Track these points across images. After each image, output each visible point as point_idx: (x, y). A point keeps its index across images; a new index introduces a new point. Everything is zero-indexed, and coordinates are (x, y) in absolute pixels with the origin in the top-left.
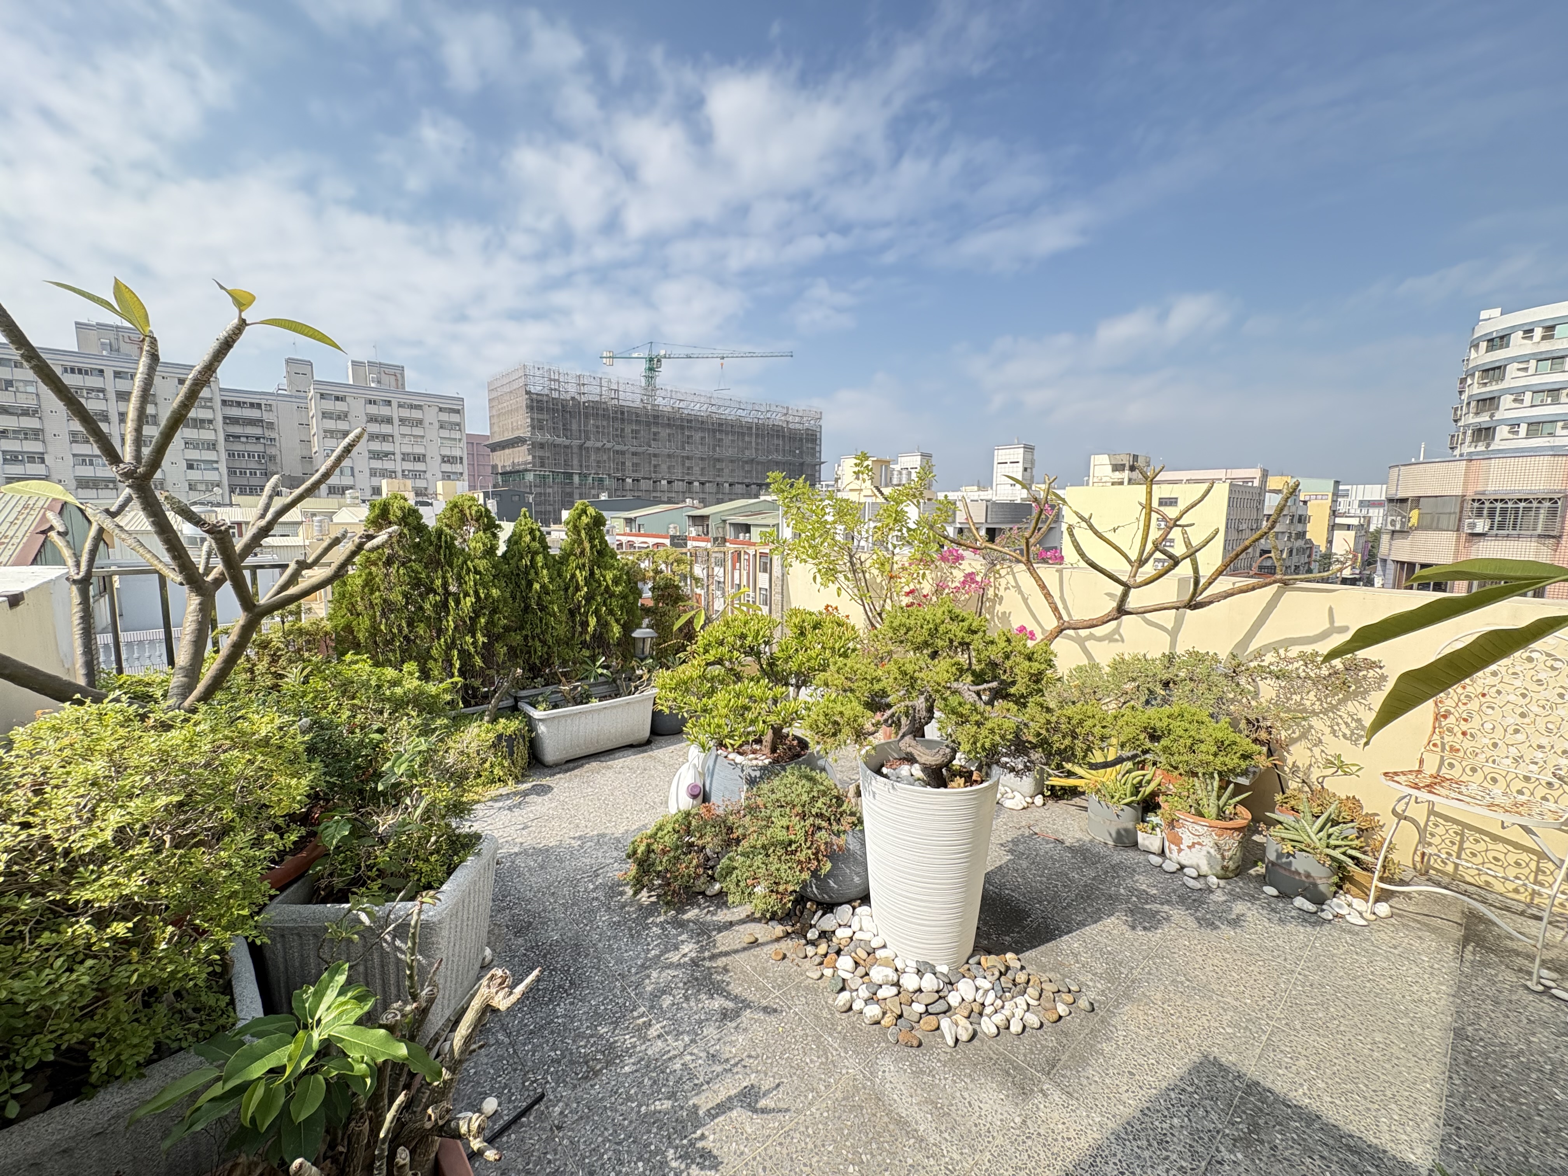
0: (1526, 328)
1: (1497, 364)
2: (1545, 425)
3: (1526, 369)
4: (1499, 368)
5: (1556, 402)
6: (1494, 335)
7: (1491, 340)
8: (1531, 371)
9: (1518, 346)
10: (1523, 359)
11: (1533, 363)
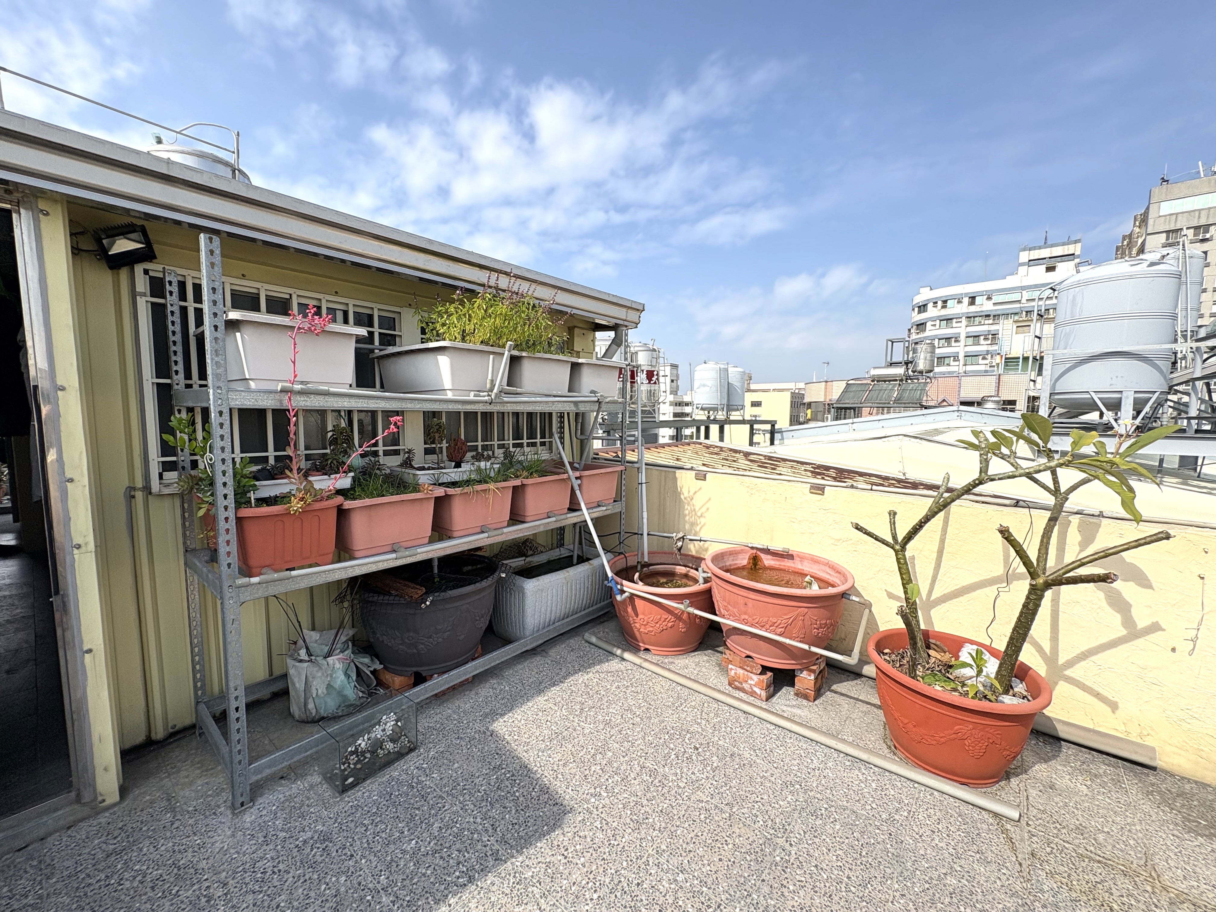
0: (934, 301)
1: (922, 322)
2: (946, 359)
3: (935, 325)
4: (923, 324)
5: (949, 345)
6: (921, 304)
7: (919, 307)
8: (938, 326)
9: (932, 312)
10: (933, 319)
11: (938, 321)
